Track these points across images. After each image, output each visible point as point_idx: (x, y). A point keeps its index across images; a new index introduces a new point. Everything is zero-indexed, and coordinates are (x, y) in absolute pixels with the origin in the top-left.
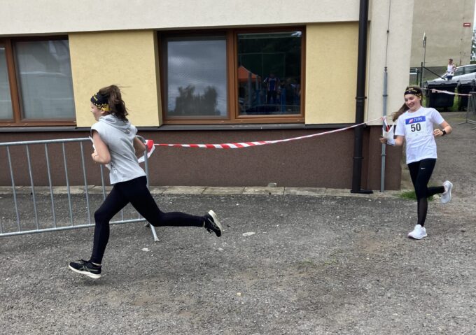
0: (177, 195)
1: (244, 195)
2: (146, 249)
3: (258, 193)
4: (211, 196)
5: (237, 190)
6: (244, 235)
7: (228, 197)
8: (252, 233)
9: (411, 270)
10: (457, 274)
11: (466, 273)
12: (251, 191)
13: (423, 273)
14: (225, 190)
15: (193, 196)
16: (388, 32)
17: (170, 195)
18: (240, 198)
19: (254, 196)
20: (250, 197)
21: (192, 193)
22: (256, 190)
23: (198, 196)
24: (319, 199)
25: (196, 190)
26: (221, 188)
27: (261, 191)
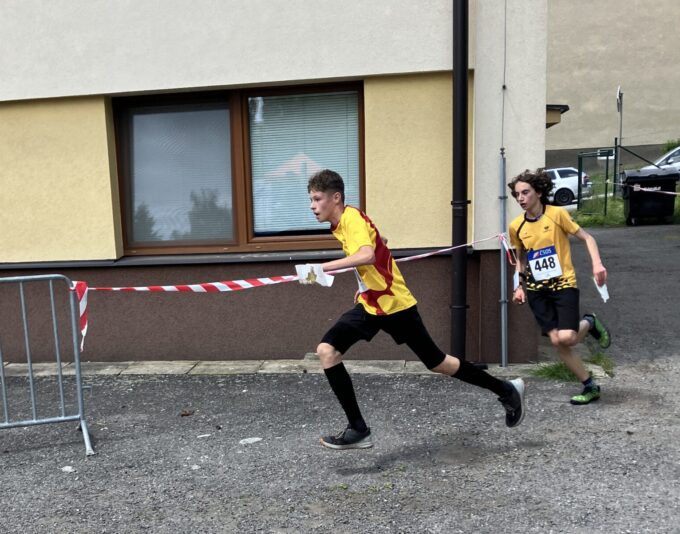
0: (145, 376)
1: (260, 375)
2: (68, 469)
3: (284, 371)
4: (202, 378)
5: (249, 367)
6: (242, 442)
7: (231, 379)
8: (257, 439)
9: (518, 501)
10: (600, 506)
11: (617, 505)
12: (273, 367)
13: (540, 505)
14: (230, 367)
15: (171, 377)
16: (504, 87)
17: (132, 376)
18: (251, 380)
19: (276, 376)
20: (268, 377)
21: (170, 372)
22: (283, 366)
23: (180, 377)
24: (389, 379)
25: (178, 367)
26: (224, 363)
27: (290, 368)
